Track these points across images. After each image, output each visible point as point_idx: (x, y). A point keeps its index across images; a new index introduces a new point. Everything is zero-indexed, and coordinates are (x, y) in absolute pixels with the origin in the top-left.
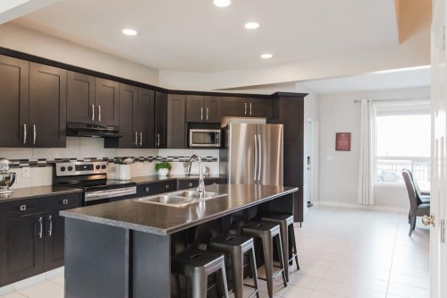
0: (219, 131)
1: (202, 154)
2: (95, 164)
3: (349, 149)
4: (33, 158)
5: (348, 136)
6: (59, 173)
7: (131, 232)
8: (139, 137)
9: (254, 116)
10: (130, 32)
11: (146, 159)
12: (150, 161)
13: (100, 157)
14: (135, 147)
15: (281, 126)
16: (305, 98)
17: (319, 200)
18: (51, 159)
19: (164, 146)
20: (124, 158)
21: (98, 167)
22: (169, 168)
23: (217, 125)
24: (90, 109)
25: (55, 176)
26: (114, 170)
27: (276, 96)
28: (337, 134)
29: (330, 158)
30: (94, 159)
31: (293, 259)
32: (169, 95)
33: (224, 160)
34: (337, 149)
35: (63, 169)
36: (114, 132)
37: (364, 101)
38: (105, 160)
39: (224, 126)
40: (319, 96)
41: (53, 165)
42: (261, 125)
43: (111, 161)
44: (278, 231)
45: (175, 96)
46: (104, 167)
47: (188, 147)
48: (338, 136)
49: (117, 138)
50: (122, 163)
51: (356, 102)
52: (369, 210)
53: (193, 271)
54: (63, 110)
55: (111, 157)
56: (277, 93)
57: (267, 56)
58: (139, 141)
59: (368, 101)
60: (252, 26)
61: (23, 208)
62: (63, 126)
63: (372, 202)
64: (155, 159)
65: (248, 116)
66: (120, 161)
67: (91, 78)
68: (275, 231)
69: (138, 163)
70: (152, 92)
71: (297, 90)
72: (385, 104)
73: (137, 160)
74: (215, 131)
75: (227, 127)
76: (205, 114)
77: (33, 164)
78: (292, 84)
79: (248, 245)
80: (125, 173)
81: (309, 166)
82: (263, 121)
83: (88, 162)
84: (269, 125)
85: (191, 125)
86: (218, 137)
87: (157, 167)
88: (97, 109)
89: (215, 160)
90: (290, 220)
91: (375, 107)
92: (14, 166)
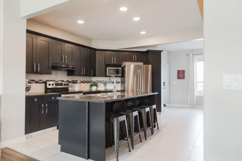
0: (121, 68)
2: (64, 83)
3: (184, 78)
4: (37, 79)
5: (184, 71)
6: (48, 87)
7: (89, 103)
8: (83, 71)
9: (137, 61)
10: (81, 22)
11: (86, 82)
12: (88, 83)
13: (65, 80)
14: (81, 75)
15: (150, 66)
16: (162, 53)
17: (169, 103)
18: (44, 80)
19: (94, 75)
20: (76, 81)
21: (65, 85)
22: (97, 86)
23: (120, 66)
24: (62, 57)
25: (46, 88)
26: (72, 86)
27: (148, 52)
28: (178, 71)
29: (175, 83)
30: (63, 81)
31: (156, 123)
32: (97, 52)
33: (123, 82)
34: (178, 78)
35: (50, 85)
36: (72, 68)
37: (191, 55)
38: (68, 81)
39: (123, 66)
40: (169, 52)
41: (45, 83)
42: (141, 65)
43: (70, 82)
44: (149, 110)
45: (100, 52)
46: (67, 85)
47: (106, 76)
48: (179, 72)
49: (74, 71)
50: (76, 83)
51: (187, 55)
52: (193, 108)
53: (114, 120)
54: (51, 57)
55: (70, 80)
56: (148, 50)
57: (143, 33)
58: (83, 73)
59: (193, 55)
60: (137, 19)
61: (36, 100)
62: (50, 65)
63: (195, 104)
64: (90, 82)
65: (134, 61)
66: (74, 82)
67: (62, 43)
68: (147, 109)
69: (82, 84)
70: (89, 50)
71: (158, 49)
73: (82, 82)
74: (119, 68)
75: (125, 67)
76: (114, 60)
77: (37, 82)
78: (155, 46)
79: (136, 113)
80: (77, 87)
81: (164, 87)
82: (142, 64)
83: (60, 82)
84: (145, 65)
85: (107, 65)
86: (120, 71)
87: (91, 86)
88: (65, 57)
89: (119, 82)
90: (154, 107)
91: (196, 57)
92: (29, 82)
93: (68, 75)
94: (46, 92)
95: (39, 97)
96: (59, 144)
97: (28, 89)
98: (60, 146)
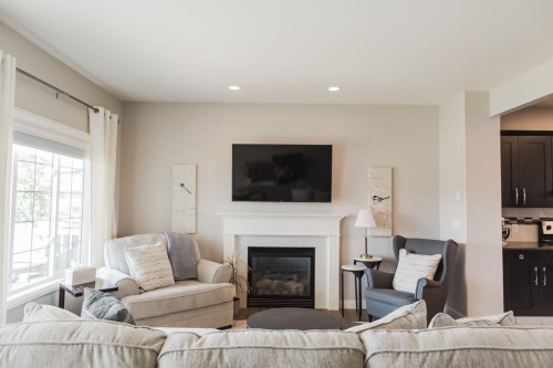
4: (520, 217)
6: (546, 232)
35: (549, 228)
41: (539, 223)
54: (549, 174)
61: (521, 257)
92: (506, 223)
94: (541, 242)
95: (527, 252)
97: (506, 234)
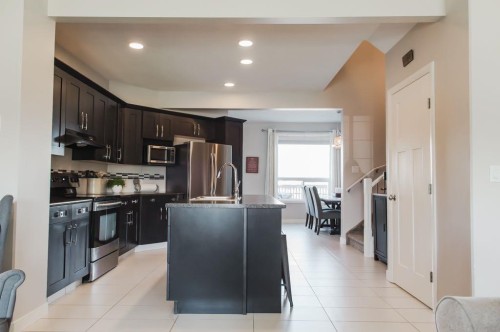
0: (174, 148)
1: (152, 171)
3: (257, 172)
5: (256, 159)
8: (108, 150)
13: (69, 169)
16: (244, 124)
21: (71, 180)
22: (123, 185)
23: (170, 143)
28: (248, 158)
30: (65, 171)
32: (126, 109)
34: (247, 172)
37: (271, 131)
46: (76, 181)
47: (146, 163)
51: (263, 130)
54: (63, 116)
56: (224, 117)
57: (229, 85)
58: (108, 155)
59: (273, 131)
62: (63, 133)
65: (196, 135)
67: (80, 84)
72: (285, 134)
76: (160, 131)
82: (203, 141)
85: (150, 141)
86: (173, 154)
87: (109, 185)
89: (162, 178)
91: (278, 136)
93: (73, 159)
96: (169, 298)
98: (173, 302)
